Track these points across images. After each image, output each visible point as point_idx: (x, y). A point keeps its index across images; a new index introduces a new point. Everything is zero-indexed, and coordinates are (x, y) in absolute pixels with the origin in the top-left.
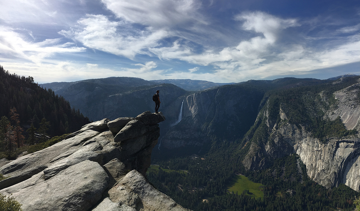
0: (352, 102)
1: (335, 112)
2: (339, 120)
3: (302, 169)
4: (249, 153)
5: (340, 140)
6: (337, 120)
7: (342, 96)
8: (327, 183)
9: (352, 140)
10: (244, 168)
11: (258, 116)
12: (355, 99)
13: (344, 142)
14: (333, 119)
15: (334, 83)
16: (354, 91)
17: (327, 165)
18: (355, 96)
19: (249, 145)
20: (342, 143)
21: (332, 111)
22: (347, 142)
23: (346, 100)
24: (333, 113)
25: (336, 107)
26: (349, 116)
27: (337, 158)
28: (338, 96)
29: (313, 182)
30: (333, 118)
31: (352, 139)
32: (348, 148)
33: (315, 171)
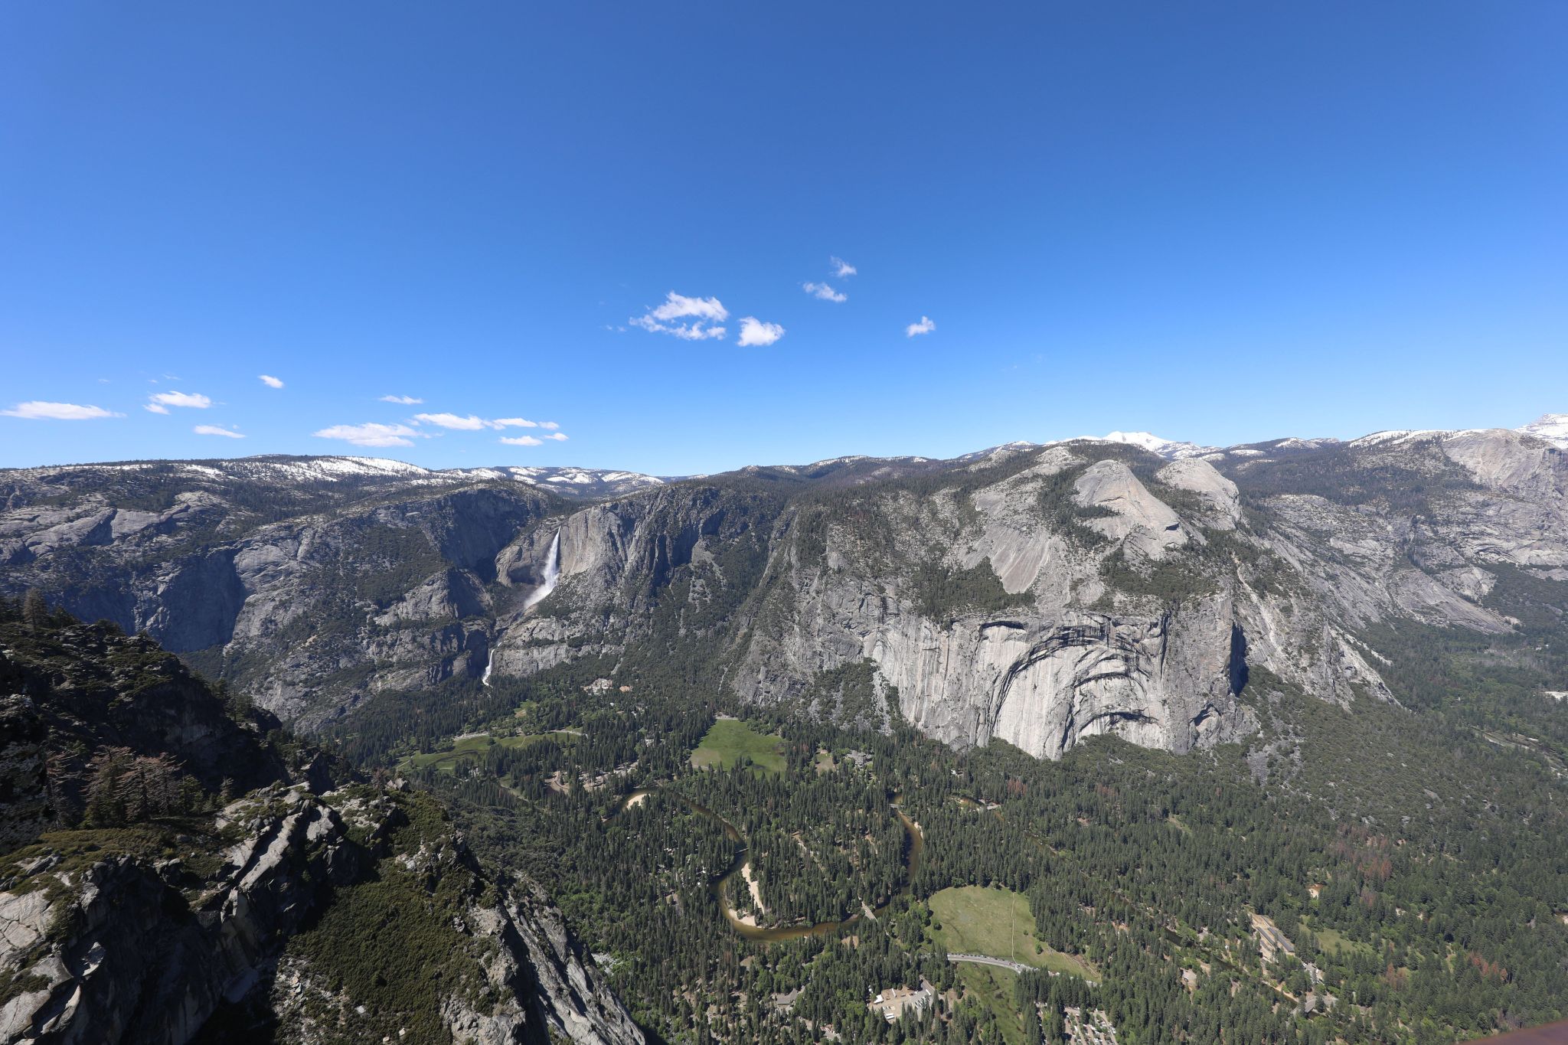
0: (1024, 518)
1: (976, 545)
2: (985, 566)
3: (888, 697)
4: (749, 660)
5: (990, 621)
6: (980, 566)
7: (996, 503)
8: (954, 734)
9: (1021, 620)
10: (737, 699)
11: (771, 560)
12: (1032, 509)
13: (999, 624)
14: (972, 565)
15: (973, 468)
16: (1029, 487)
17: (956, 687)
18: (1031, 500)
19: (748, 637)
20: (995, 628)
21: (967, 543)
22: (1010, 625)
23: (1006, 512)
24: (970, 550)
25: (979, 533)
26: (1012, 556)
27: (980, 670)
28: (984, 502)
29: (918, 732)
30: (970, 562)
31: (1022, 617)
32: (1011, 642)
33: (922, 703)
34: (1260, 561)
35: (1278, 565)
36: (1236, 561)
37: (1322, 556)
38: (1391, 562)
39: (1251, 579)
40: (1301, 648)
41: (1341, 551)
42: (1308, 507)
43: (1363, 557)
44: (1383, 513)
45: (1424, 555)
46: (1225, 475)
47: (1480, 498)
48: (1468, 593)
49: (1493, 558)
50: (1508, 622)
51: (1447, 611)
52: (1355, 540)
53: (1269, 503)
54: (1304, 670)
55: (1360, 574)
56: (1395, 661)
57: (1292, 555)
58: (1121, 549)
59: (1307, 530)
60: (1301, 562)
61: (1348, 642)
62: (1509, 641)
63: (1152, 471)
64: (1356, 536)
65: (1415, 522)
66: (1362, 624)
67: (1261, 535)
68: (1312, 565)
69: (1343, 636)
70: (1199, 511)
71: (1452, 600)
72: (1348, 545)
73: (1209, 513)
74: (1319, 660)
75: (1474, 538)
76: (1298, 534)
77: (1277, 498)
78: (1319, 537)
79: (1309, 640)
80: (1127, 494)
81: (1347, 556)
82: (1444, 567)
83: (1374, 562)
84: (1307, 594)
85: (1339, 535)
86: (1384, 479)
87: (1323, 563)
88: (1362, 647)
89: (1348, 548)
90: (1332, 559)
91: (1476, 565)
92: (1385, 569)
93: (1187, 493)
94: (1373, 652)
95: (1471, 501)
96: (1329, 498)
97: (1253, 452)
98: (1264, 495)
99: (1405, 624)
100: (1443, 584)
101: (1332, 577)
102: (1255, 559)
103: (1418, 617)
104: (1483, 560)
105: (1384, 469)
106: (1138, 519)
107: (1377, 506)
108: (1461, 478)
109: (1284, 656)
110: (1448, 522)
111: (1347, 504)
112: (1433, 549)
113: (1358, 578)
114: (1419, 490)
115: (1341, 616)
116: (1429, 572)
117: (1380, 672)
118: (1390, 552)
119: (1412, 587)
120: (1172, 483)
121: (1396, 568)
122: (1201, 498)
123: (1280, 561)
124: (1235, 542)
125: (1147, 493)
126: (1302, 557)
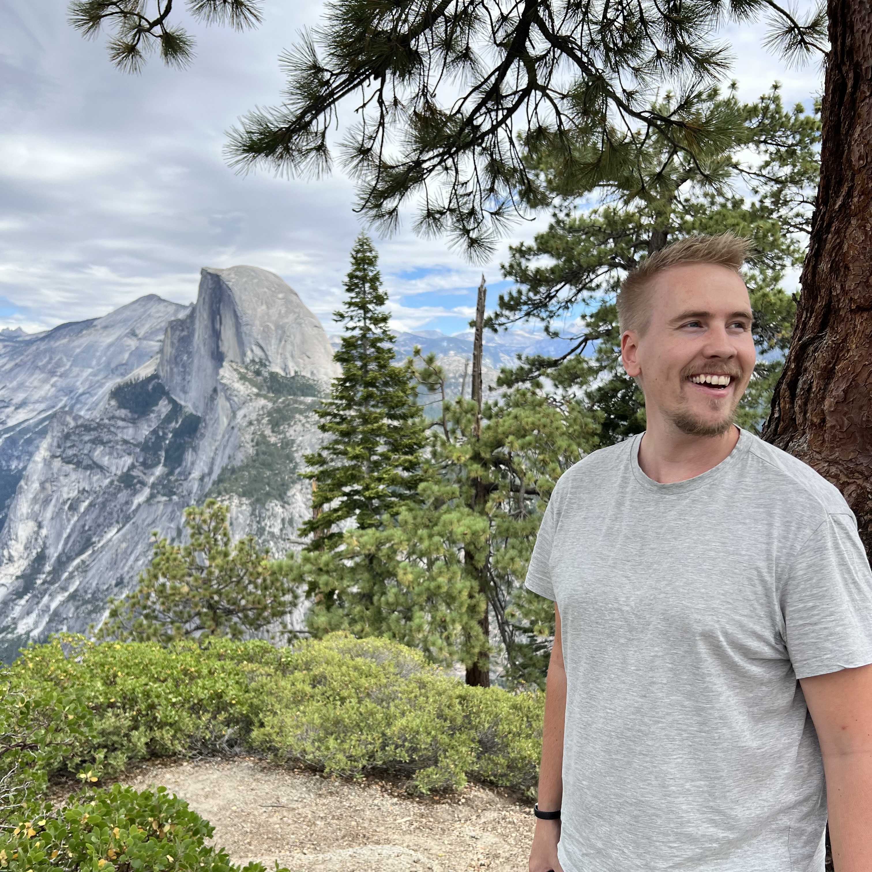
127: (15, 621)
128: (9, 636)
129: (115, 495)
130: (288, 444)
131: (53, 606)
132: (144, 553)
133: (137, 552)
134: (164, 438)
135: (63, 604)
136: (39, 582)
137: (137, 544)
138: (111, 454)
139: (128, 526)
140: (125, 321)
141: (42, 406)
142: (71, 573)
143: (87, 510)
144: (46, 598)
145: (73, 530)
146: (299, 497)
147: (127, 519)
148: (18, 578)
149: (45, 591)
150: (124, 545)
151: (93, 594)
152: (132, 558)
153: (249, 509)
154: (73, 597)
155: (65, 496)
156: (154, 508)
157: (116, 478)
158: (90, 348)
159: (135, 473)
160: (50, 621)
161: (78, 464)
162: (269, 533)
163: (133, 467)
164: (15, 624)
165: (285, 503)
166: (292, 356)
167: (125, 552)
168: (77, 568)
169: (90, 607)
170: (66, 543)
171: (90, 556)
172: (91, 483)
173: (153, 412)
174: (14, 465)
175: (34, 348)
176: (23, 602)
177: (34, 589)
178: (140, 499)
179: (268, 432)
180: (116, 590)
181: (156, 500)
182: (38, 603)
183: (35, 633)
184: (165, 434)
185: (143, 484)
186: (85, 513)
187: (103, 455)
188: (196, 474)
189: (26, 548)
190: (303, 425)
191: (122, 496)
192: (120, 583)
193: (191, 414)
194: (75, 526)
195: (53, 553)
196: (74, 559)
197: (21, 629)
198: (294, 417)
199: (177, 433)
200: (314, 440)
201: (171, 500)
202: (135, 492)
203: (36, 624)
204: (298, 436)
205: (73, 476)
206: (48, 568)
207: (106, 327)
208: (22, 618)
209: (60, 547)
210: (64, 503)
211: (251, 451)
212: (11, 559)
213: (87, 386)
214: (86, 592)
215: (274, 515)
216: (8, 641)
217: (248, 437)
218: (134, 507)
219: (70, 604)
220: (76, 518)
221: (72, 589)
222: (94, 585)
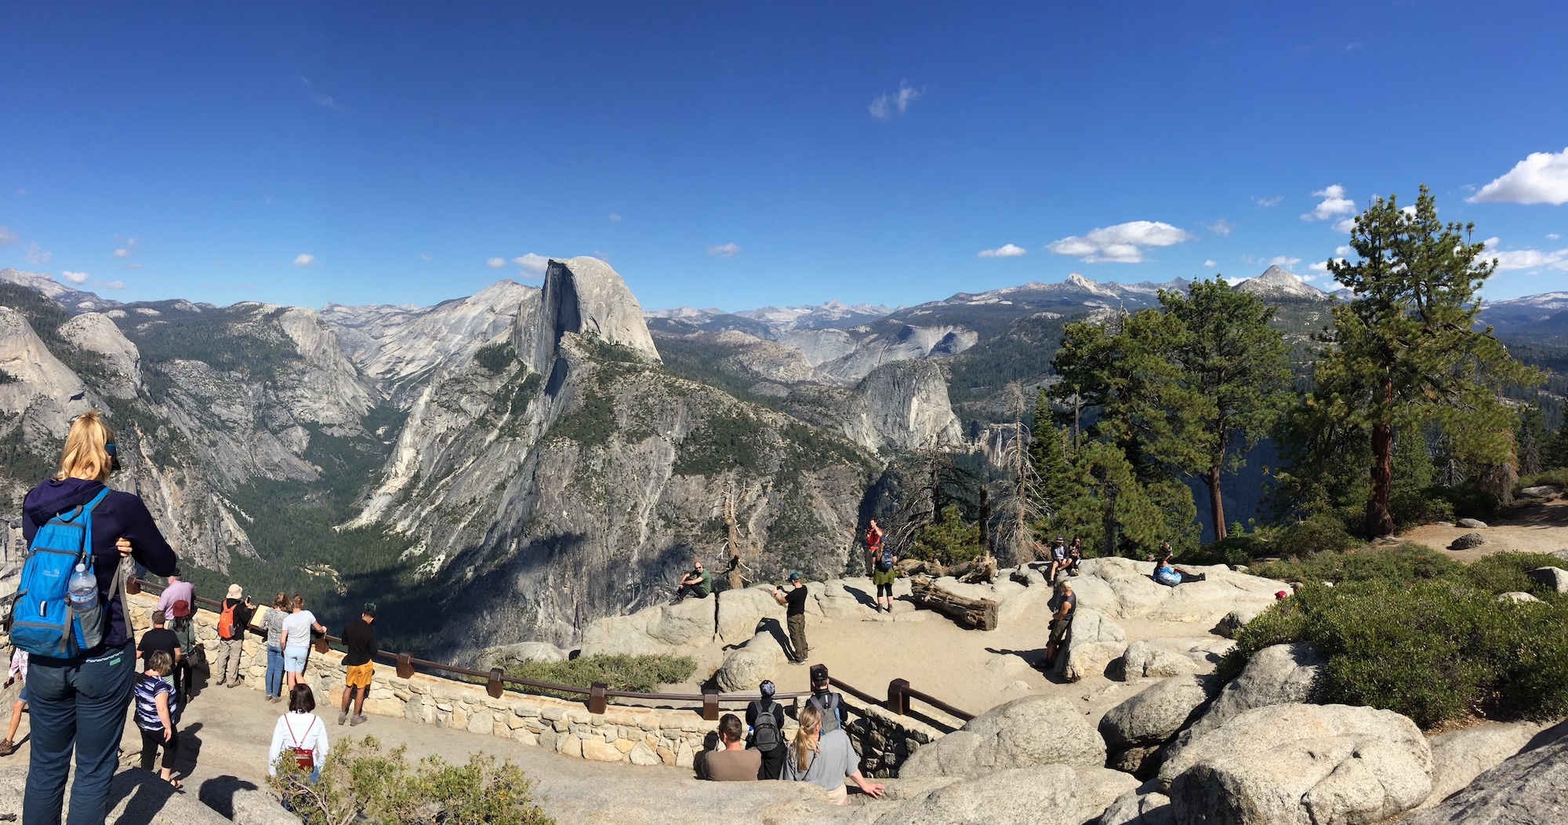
34: (159, 432)
35: (174, 435)
36: (140, 434)
37: (206, 423)
38: (251, 425)
39: (152, 453)
40: (192, 519)
41: (219, 417)
42: (195, 373)
43: (235, 422)
44: (246, 379)
45: (271, 417)
46: (128, 336)
47: (301, 367)
48: (296, 449)
49: (308, 417)
50: (316, 470)
51: (284, 465)
52: (228, 406)
53: (165, 368)
54: (195, 540)
55: (232, 439)
56: (255, 518)
57: (184, 423)
58: (20, 428)
59: (194, 396)
60: (191, 430)
61: (225, 505)
62: (316, 486)
63: (55, 326)
64: (229, 402)
65: (265, 387)
66: (234, 486)
67: (158, 403)
68: (199, 433)
69: (222, 502)
70: (104, 377)
71: (287, 456)
72: (224, 411)
73: (113, 379)
74: (206, 528)
75: (298, 401)
76: (188, 401)
77: (172, 363)
78: (203, 402)
79: (198, 511)
80: (26, 353)
81: (223, 422)
82: (283, 427)
83: (241, 426)
84: (195, 462)
85: (218, 401)
86: (247, 347)
87: (207, 431)
88: (234, 509)
89: (224, 413)
90: (213, 426)
91: (300, 424)
92: (249, 431)
93: (93, 355)
94: (242, 513)
95: (296, 369)
96: (210, 364)
97: (151, 312)
98: (162, 360)
99: (262, 481)
100: (282, 442)
101: (213, 444)
102: (155, 430)
103: (270, 475)
104: (303, 420)
105: (246, 337)
106: (39, 388)
107: (242, 372)
108: (290, 349)
109: (179, 531)
110: (284, 388)
111: (223, 371)
112: (275, 412)
113: (231, 443)
114: (267, 358)
115: (220, 481)
116: (274, 432)
117: (246, 530)
118: (251, 417)
119: (264, 447)
120: (76, 341)
121: (255, 430)
122: (105, 362)
123: (175, 430)
124: (137, 413)
125: (48, 354)
126: (192, 424)
127: (395, 523)
128: (391, 533)
129: (473, 433)
130: (611, 399)
131: (423, 514)
132: (492, 481)
133: (487, 479)
134: (512, 391)
135: (429, 513)
136: (414, 495)
137: (487, 472)
138: (472, 401)
139: (481, 458)
140: (487, 299)
141: (424, 363)
142: (439, 490)
143: (452, 443)
144: (418, 508)
145: (440, 458)
146: (616, 443)
147: (482, 452)
148: (400, 489)
149: (419, 502)
150: (478, 473)
151: (453, 509)
152: (483, 483)
153: (578, 449)
154: (438, 509)
155: (438, 432)
156: (502, 445)
157: (474, 421)
158: (462, 319)
159: (489, 417)
160: (420, 526)
161: (448, 408)
162: (592, 470)
163: (487, 412)
164: (395, 524)
165: (607, 447)
166: (616, 329)
167: (478, 479)
168: (443, 486)
169: (449, 518)
170: (435, 468)
171: (452, 479)
172: (457, 423)
173: (505, 371)
174: (402, 405)
175: (423, 319)
176: (402, 508)
177: (410, 499)
178: (491, 437)
179: (596, 388)
180: (470, 507)
181: (504, 439)
182: (413, 510)
183: (409, 533)
184: (513, 388)
185: (495, 426)
186: (451, 446)
187: (467, 402)
188: (535, 420)
189: (407, 468)
190: (622, 385)
191: (478, 435)
192: (473, 501)
193: (534, 374)
194: (443, 454)
195: (426, 474)
196: (441, 479)
197: (399, 529)
198: (615, 378)
199: (522, 388)
200: (629, 397)
201: (515, 440)
202: (488, 432)
203: (410, 526)
204: (617, 393)
205: (445, 416)
206: (421, 485)
207: (474, 304)
208: (400, 519)
209: (431, 470)
210: (436, 437)
211: (582, 403)
212: (396, 475)
213: (457, 347)
214: (448, 506)
215: (598, 456)
216: (390, 536)
217: (580, 392)
218: (486, 444)
219: (435, 515)
220: (443, 450)
221: (437, 503)
222: (454, 502)
